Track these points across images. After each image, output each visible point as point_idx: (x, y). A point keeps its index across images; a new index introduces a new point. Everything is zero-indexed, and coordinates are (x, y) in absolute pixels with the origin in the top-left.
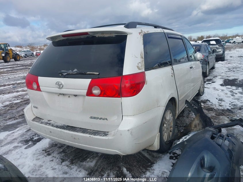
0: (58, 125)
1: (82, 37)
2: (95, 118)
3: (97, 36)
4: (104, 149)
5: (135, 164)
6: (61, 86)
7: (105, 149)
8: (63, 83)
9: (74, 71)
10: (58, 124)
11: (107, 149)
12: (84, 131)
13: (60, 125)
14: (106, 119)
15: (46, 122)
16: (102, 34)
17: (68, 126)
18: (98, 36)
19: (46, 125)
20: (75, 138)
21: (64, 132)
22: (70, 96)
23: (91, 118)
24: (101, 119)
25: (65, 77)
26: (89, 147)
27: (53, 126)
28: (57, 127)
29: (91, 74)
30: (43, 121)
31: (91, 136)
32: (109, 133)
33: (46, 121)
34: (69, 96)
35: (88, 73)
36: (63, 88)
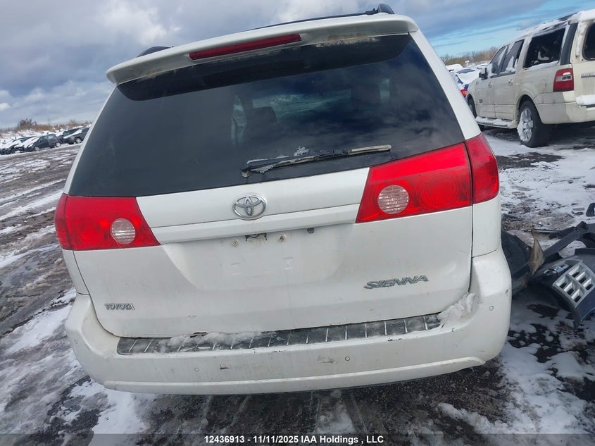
0: (245, 339)
1: (262, 52)
2: (383, 284)
3: (318, 43)
4: (435, 364)
5: (453, 385)
6: (257, 210)
7: (439, 363)
8: (265, 200)
9: (296, 154)
10: (244, 334)
11: (445, 362)
12: (356, 330)
13: (252, 335)
14: (425, 279)
15: (185, 341)
16: (330, 38)
17: (280, 333)
18: (322, 44)
19: (194, 350)
20: (330, 361)
21: (289, 353)
22: (285, 236)
23: (371, 285)
24: (404, 282)
25: (265, 178)
26: (383, 374)
27: (224, 345)
28: (245, 344)
29: (369, 153)
30: (174, 341)
31: (395, 337)
32: (439, 316)
33: (187, 340)
34: (281, 234)
35: (353, 150)
36: (264, 213)
